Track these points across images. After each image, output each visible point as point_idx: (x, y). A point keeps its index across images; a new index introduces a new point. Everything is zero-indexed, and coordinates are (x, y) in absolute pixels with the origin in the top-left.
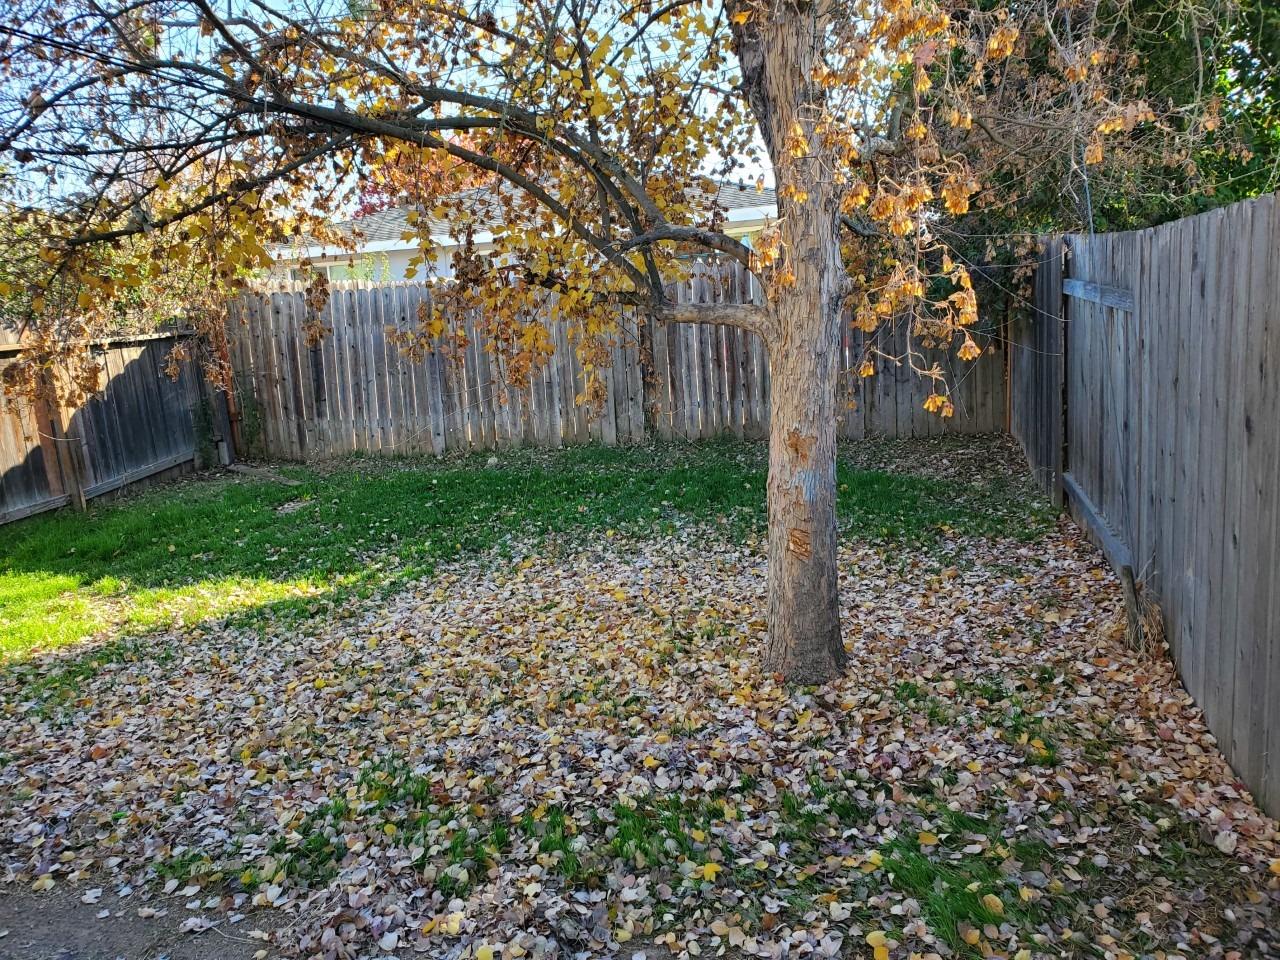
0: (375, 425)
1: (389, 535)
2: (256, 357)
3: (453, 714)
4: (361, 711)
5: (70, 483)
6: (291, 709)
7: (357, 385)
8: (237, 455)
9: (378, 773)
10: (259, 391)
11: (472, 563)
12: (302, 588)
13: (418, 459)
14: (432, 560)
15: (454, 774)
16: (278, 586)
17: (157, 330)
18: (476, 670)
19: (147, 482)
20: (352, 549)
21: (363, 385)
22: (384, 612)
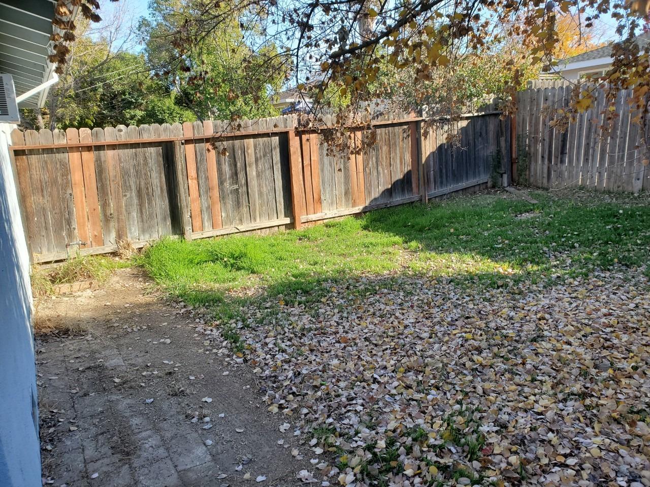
0: (595, 170)
1: (573, 243)
2: (530, 126)
3: (536, 391)
4: (481, 365)
5: (422, 189)
6: (444, 348)
7: (588, 144)
8: (513, 182)
9: (460, 418)
10: (529, 146)
11: (620, 275)
12: (504, 268)
13: (620, 194)
14: (591, 267)
15: (505, 443)
16: (493, 264)
17: (477, 111)
18: (573, 361)
19: (461, 192)
20: (545, 249)
21: (592, 145)
22: (541, 296)
